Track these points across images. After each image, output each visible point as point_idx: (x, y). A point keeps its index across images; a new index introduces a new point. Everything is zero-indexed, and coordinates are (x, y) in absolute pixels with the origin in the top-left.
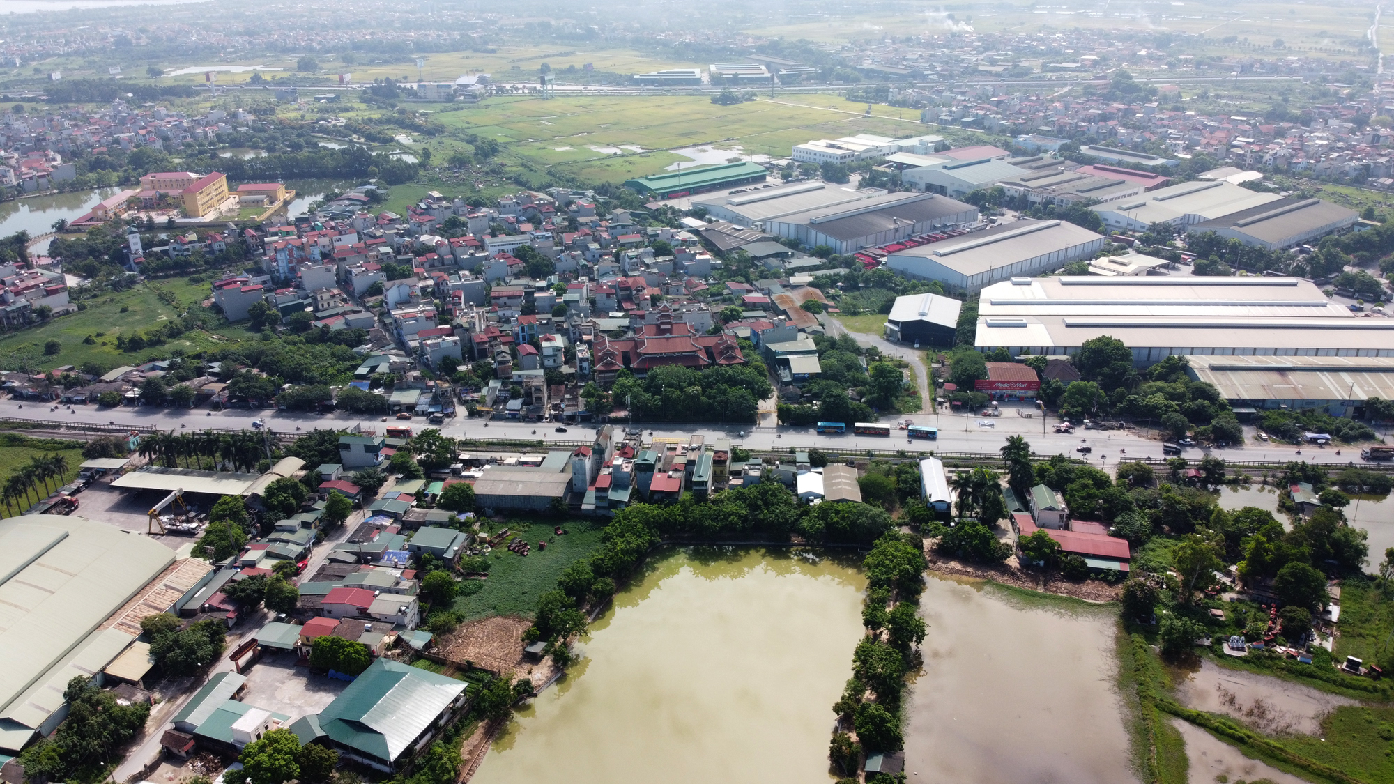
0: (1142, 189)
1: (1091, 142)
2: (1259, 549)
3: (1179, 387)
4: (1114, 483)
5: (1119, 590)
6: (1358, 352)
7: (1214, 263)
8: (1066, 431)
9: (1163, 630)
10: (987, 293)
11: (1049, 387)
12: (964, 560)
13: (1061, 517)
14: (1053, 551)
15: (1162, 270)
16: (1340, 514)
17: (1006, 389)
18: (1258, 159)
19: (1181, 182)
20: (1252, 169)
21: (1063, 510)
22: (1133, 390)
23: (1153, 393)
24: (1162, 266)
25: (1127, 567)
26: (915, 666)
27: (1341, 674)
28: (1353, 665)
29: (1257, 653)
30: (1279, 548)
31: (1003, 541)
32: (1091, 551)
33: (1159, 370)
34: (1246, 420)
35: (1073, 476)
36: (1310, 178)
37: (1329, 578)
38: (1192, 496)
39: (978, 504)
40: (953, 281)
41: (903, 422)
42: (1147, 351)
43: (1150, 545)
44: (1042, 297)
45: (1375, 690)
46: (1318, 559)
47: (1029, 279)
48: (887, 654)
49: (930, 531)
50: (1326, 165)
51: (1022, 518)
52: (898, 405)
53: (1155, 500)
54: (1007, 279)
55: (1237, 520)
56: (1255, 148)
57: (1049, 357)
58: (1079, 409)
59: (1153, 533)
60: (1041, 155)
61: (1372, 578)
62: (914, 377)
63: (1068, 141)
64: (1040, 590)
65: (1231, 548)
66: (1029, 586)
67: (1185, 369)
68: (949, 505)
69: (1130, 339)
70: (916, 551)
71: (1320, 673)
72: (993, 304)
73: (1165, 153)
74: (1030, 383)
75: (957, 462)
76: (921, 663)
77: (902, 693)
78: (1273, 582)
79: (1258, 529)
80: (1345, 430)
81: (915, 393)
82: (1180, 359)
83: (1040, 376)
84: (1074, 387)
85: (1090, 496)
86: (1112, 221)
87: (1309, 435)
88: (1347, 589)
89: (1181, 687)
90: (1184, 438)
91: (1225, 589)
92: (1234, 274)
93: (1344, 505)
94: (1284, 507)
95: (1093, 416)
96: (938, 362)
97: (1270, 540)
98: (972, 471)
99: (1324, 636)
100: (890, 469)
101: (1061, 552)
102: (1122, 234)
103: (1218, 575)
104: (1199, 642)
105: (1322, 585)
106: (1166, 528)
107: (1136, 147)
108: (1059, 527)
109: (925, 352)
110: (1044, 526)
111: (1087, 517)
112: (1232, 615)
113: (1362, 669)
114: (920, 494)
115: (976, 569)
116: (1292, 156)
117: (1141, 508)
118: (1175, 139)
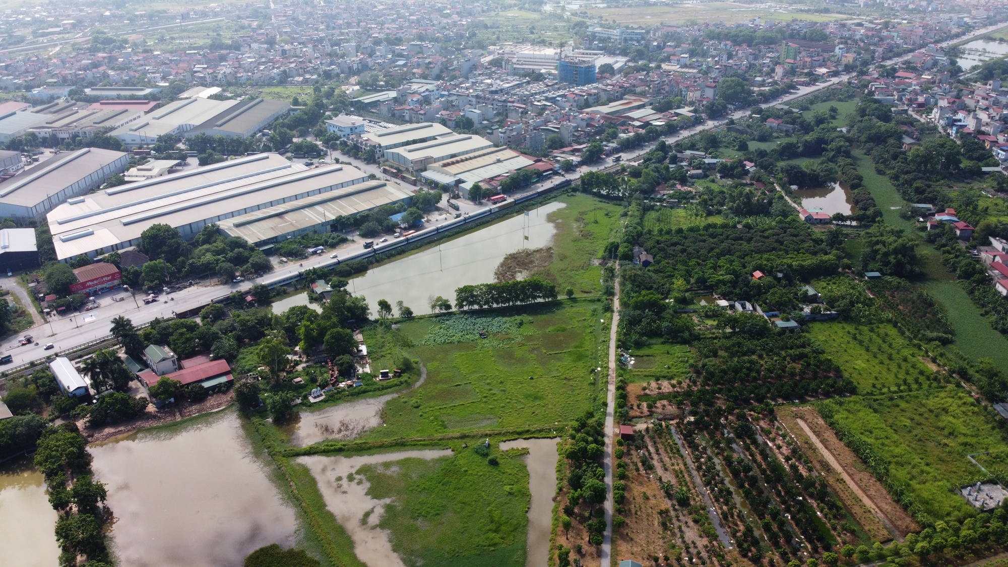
0: (142, 113)
1: (91, 85)
2: (308, 330)
3: (219, 245)
4: (201, 324)
5: (232, 394)
6: (320, 191)
7: (211, 155)
8: (154, 301)
9: (269, 406)
10: (51, 217)
11: (129, 273)
12: (114, 423)
13: (174, 362)
14: (177, 388)
15: (180, 168)
16: (345, 291)
17: (97, 285)
18: (215, 78)
19: (168, 103)
20: (213, 86)
21: (173, 357)
22: (190, 256)
23: (204, 254)
24: (177, 165)
25: (231, 377)
26: (107, 518)
27: (381, 383)
28: (385, 375)
29: (330, 393)
30: (319, 325)
31: (138, 397)
32: (203, 377)
33: (202, 237)
34: (269, 253)
35: (171, 330)
36: (252, 85)
37: (353, 331)
38: (256, 313)
39: (108, 378)
40: (19, 214)
41: (23, 339)
42: (188, 227)
43: (241, 356)
44: (96, 208)
45: (401, 383)
46: (343, 322)
47: (82, 198)
48: (82, 521)
49: (79, 414)
50: (259, 75)
51: (145, 375)
52: (13, 327)
53: (232, 325)
54: (64, 201)
55: (288, 318)
56: (210, 71)
57: (120, 252)
58: (157, 282)
59: (240, 347)
60: (56, 101)
61: (376, 321)
62: (17, 300)
63: (73, 87)
64: (178, 418)
65: (292, 337)
66: (169, 420)
67: (218, 231)
68: (86, 388)
69: (174, 222)
70: (74, 434)
71: (369, 388)
72: (60, 223)
73: (149, 84)
74: (113, 275)
75: (79, 353)
76: (112, 513)
77: (106, 543)
78: (323, 347)
79: (303, 318)
80: (330, 241)
81: (24, 312)
82: (213, 226)
83: (118, 267)
84: (146, 267)
85: (188, 340)
86: (129, 141)
87: (311, 250)
88: (365, 333)
89: (294, 437)
90: (235, 277)
91: (297, 363)
92: (227, 159)
93: (346, 285)
94: (313, 299)
95: (168, 284)
96: (33, 282)
97: (312, 322)
98: (94, 355)
99: (363, 366)
100: (26, 379)
101: (183, 386)
102: (140, 148)
103: (290, 357)
104: (293, 403)
105: (351, 337)
106: (247, 340)
107: (126, 83)
108: (175, 370)
109: (19, 277)
110: (163, 373)
111: (191, 354)
112: (307, 378)
113: (390, 375)
114: (60, 390)
115: (126, 425)
116: (236, 73)
117: (225, 334)
118: (153, 73)
